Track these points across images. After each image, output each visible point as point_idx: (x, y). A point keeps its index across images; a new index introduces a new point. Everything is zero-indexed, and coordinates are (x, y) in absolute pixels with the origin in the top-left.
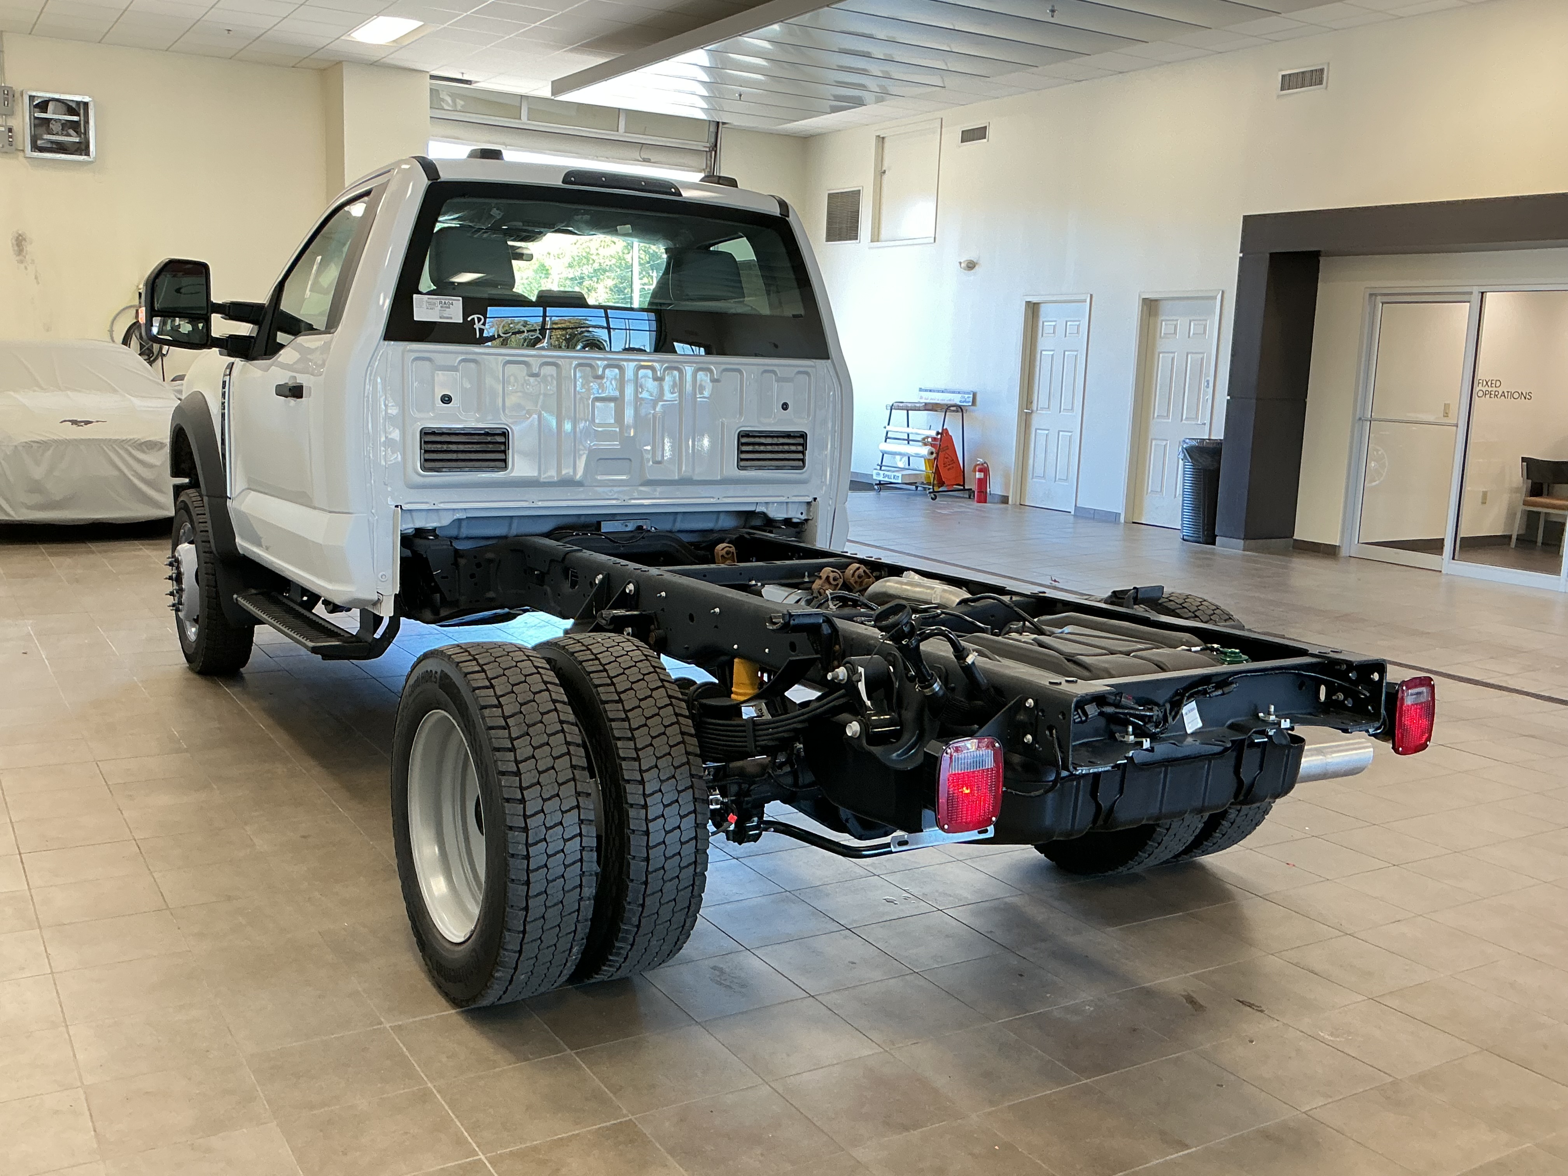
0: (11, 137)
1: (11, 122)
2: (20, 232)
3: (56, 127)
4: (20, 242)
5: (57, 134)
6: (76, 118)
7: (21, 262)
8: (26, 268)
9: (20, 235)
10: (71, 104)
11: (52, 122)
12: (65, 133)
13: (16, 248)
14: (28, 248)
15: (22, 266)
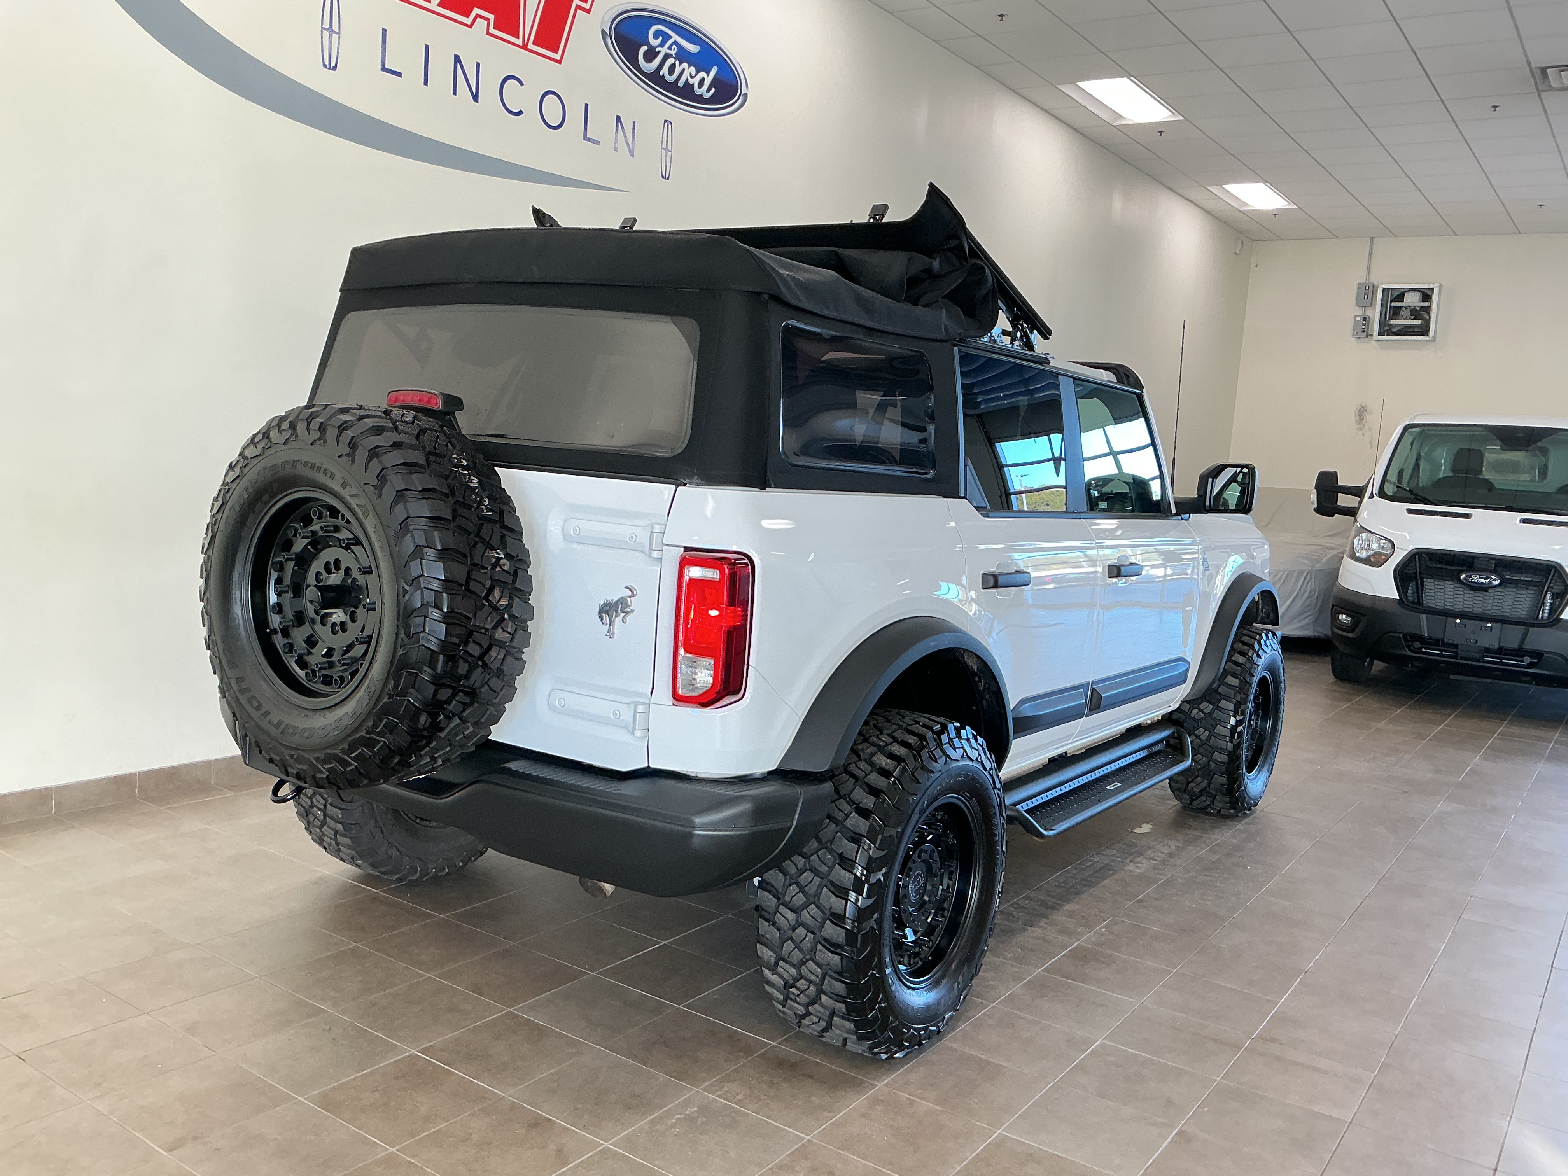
0: (1364, 325)
1: (1369, 313)
2: (1363, 405)
3: (1405, 313)
4: (1361, 413)
5: (1406, 319)
6: (1427, 304)
7: (1361, 429)
8: (1363, 435)
9: (1363, 407)
10: (1426, 291)
11: (1403, 309)
12: (1413, 317)
13: (1358, 418)
14: (1368, 418)
15: (1361, 432)
